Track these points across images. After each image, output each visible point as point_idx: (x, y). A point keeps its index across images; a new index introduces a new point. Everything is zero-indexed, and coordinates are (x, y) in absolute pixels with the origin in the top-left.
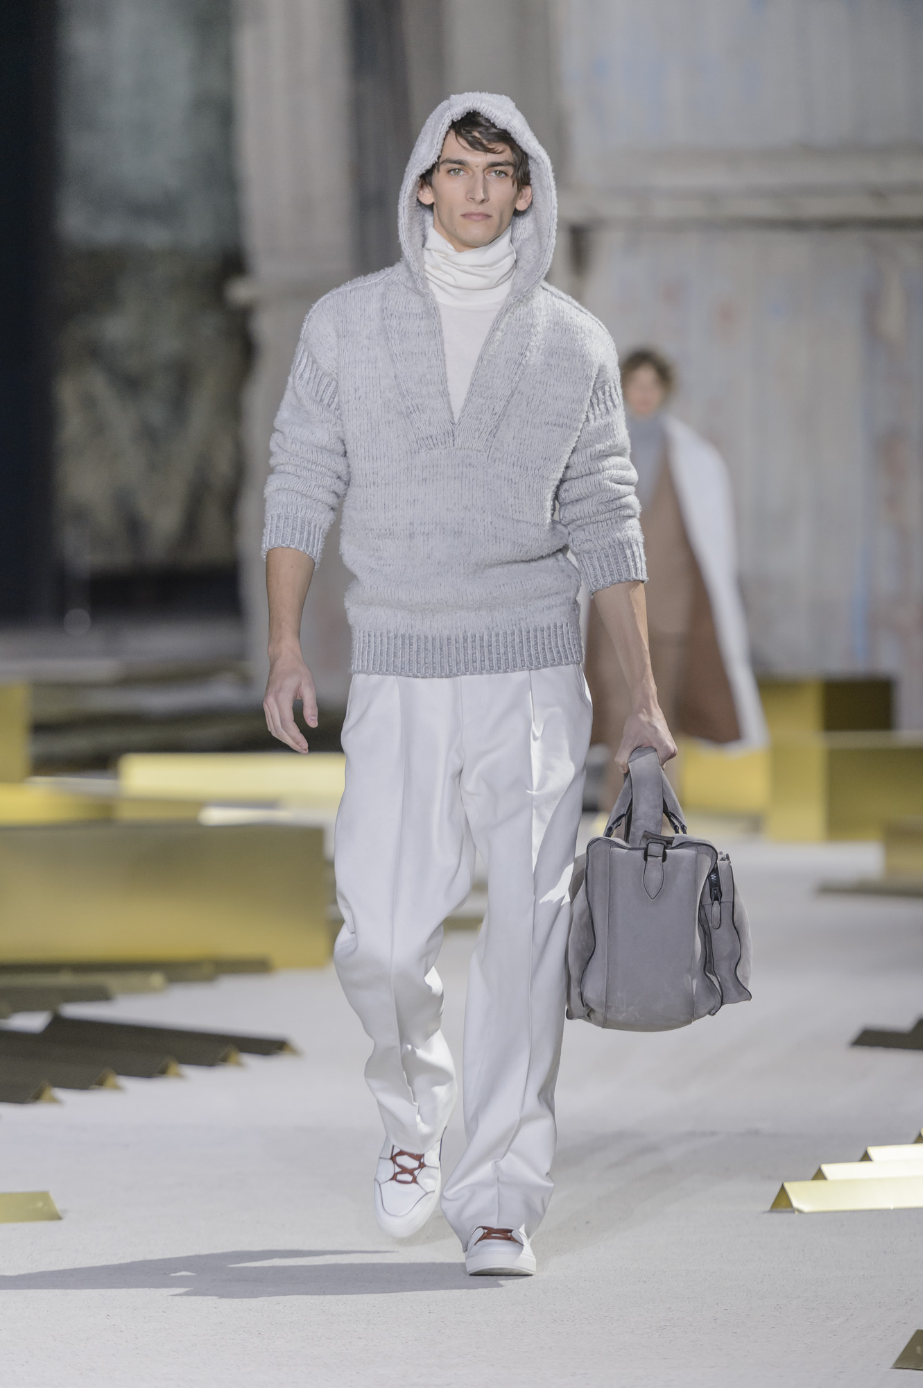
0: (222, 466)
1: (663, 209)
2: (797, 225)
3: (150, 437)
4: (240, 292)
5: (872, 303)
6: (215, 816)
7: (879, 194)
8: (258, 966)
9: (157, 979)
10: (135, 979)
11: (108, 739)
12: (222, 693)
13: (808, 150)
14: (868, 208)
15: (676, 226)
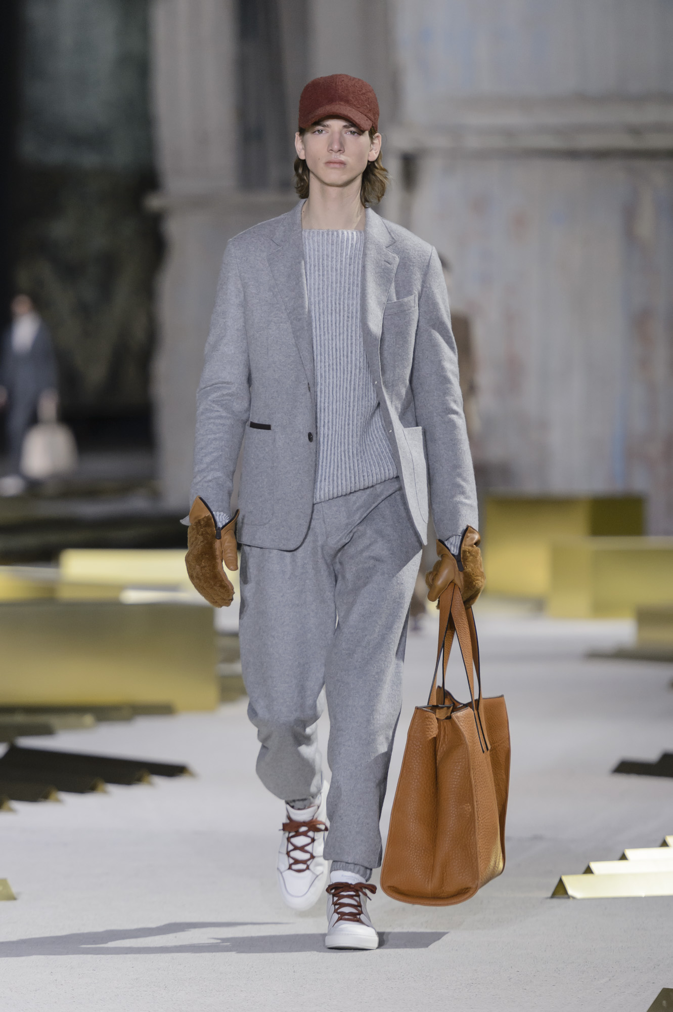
0: (139, 333)
1: (473, 142)
2: (573, 155)
3: (84, 311)
4: (154, 202)
5: (630, 214)
6: (132, 597)
7: (635, 131)
8: (164, 710)
9: (88, 719)
10: (72, 719)
11: (52, 538)
12: (138, 504)
13: (582, 98)
14: (627, 142)
15: (483, 155)
